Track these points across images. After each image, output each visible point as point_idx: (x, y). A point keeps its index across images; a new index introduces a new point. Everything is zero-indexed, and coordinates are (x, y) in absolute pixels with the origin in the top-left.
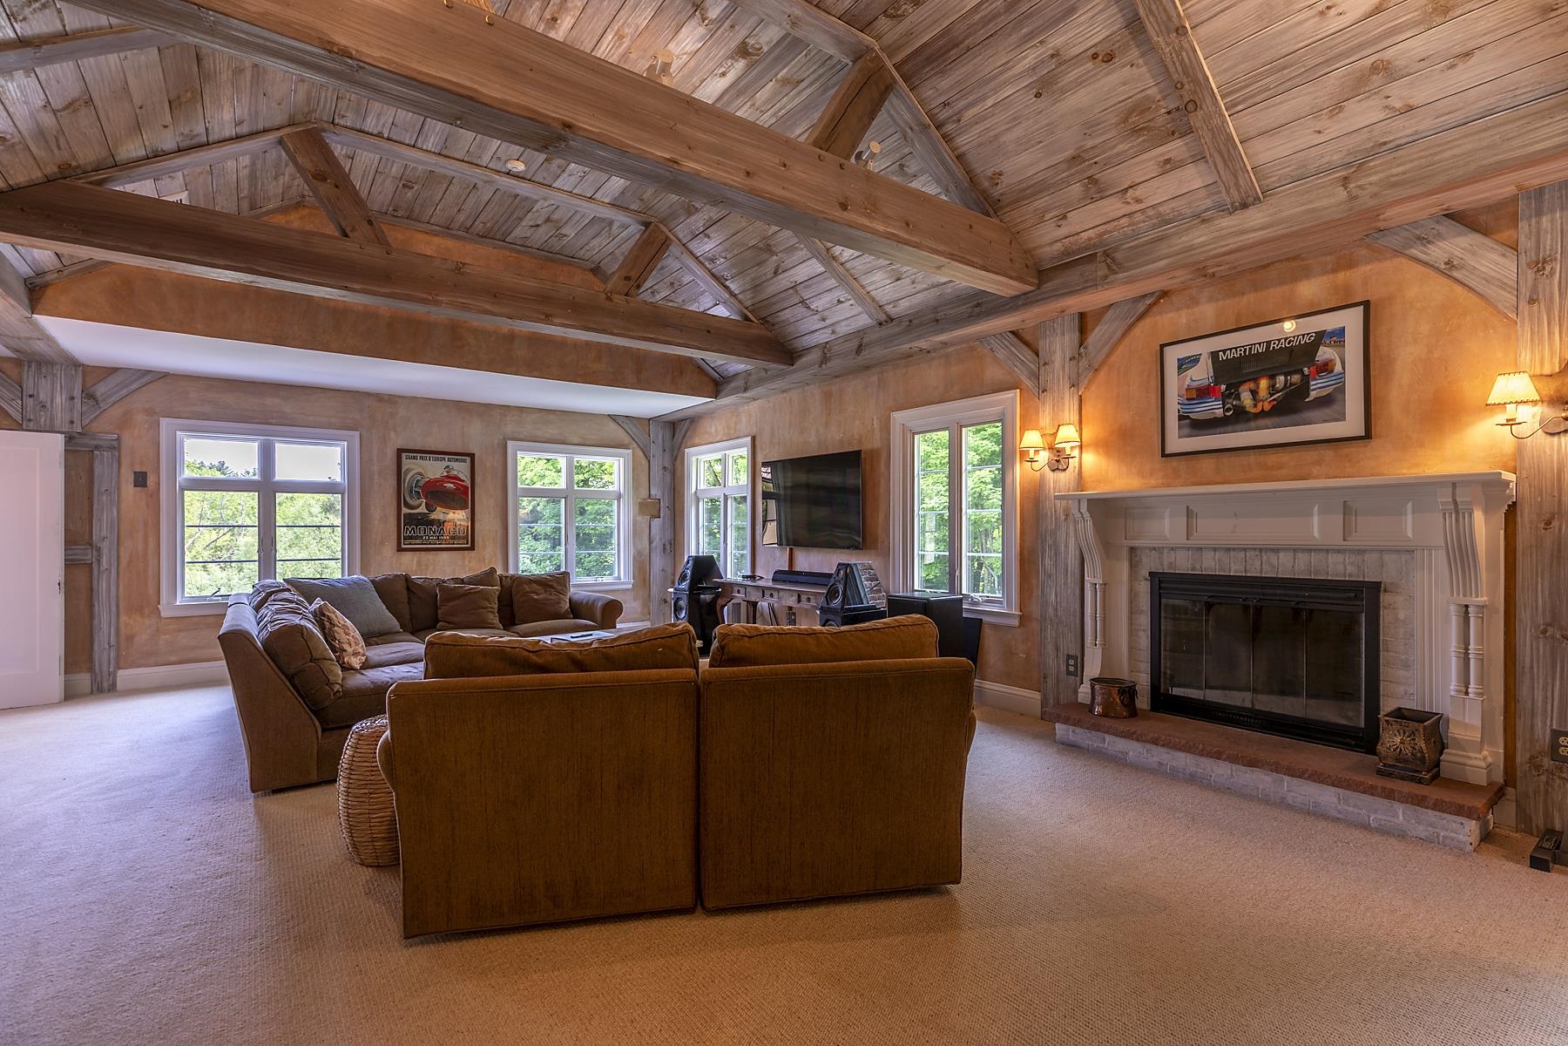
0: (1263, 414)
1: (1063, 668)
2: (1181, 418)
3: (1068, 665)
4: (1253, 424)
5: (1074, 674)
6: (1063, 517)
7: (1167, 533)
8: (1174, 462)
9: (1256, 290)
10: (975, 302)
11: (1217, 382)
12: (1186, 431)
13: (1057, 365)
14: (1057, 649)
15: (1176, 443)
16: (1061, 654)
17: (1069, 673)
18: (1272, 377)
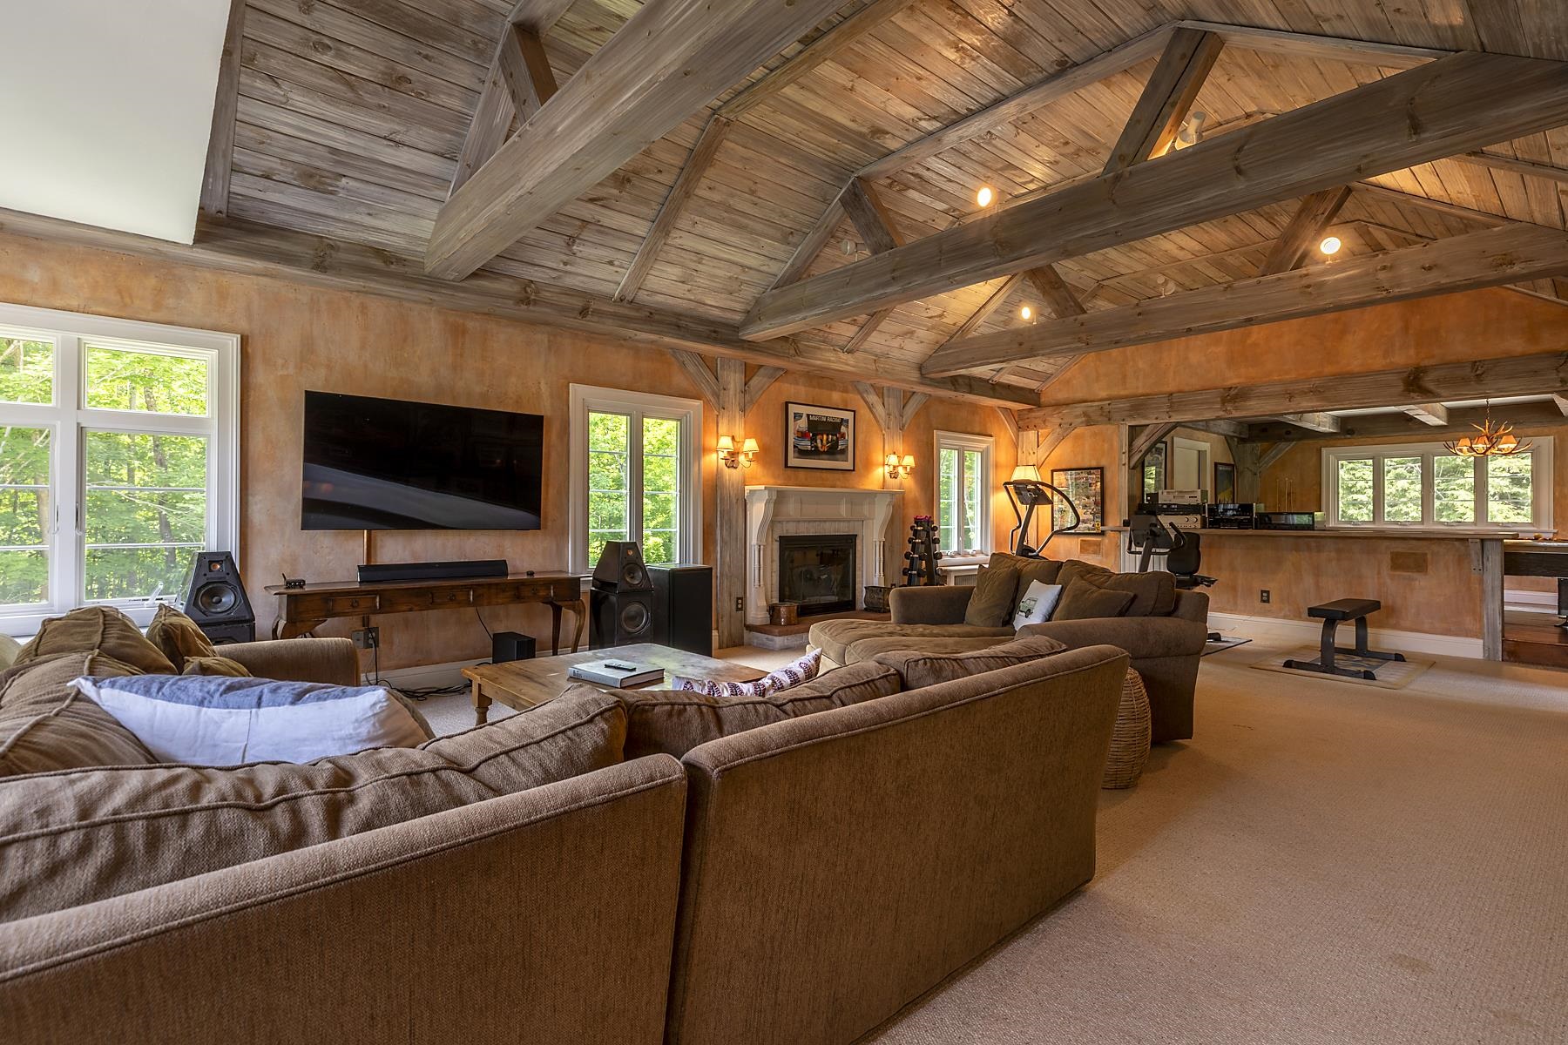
0: (824, 453)
1: (734, 607)
2: (795, 447)
3: (738, 604)
4: (821, 457)
5: (741, 609)
6: (735, 501)
7: (791, 513)
8: (789, 471)
9: (819, 388)
10: (712, 328)
11: (809, 431)
12: (797, 455)
13: (732, 392)
14: (730, 596)
15: (793, 461)
16: (732, 598)
17: (738, 609)
18: (828, 435)
